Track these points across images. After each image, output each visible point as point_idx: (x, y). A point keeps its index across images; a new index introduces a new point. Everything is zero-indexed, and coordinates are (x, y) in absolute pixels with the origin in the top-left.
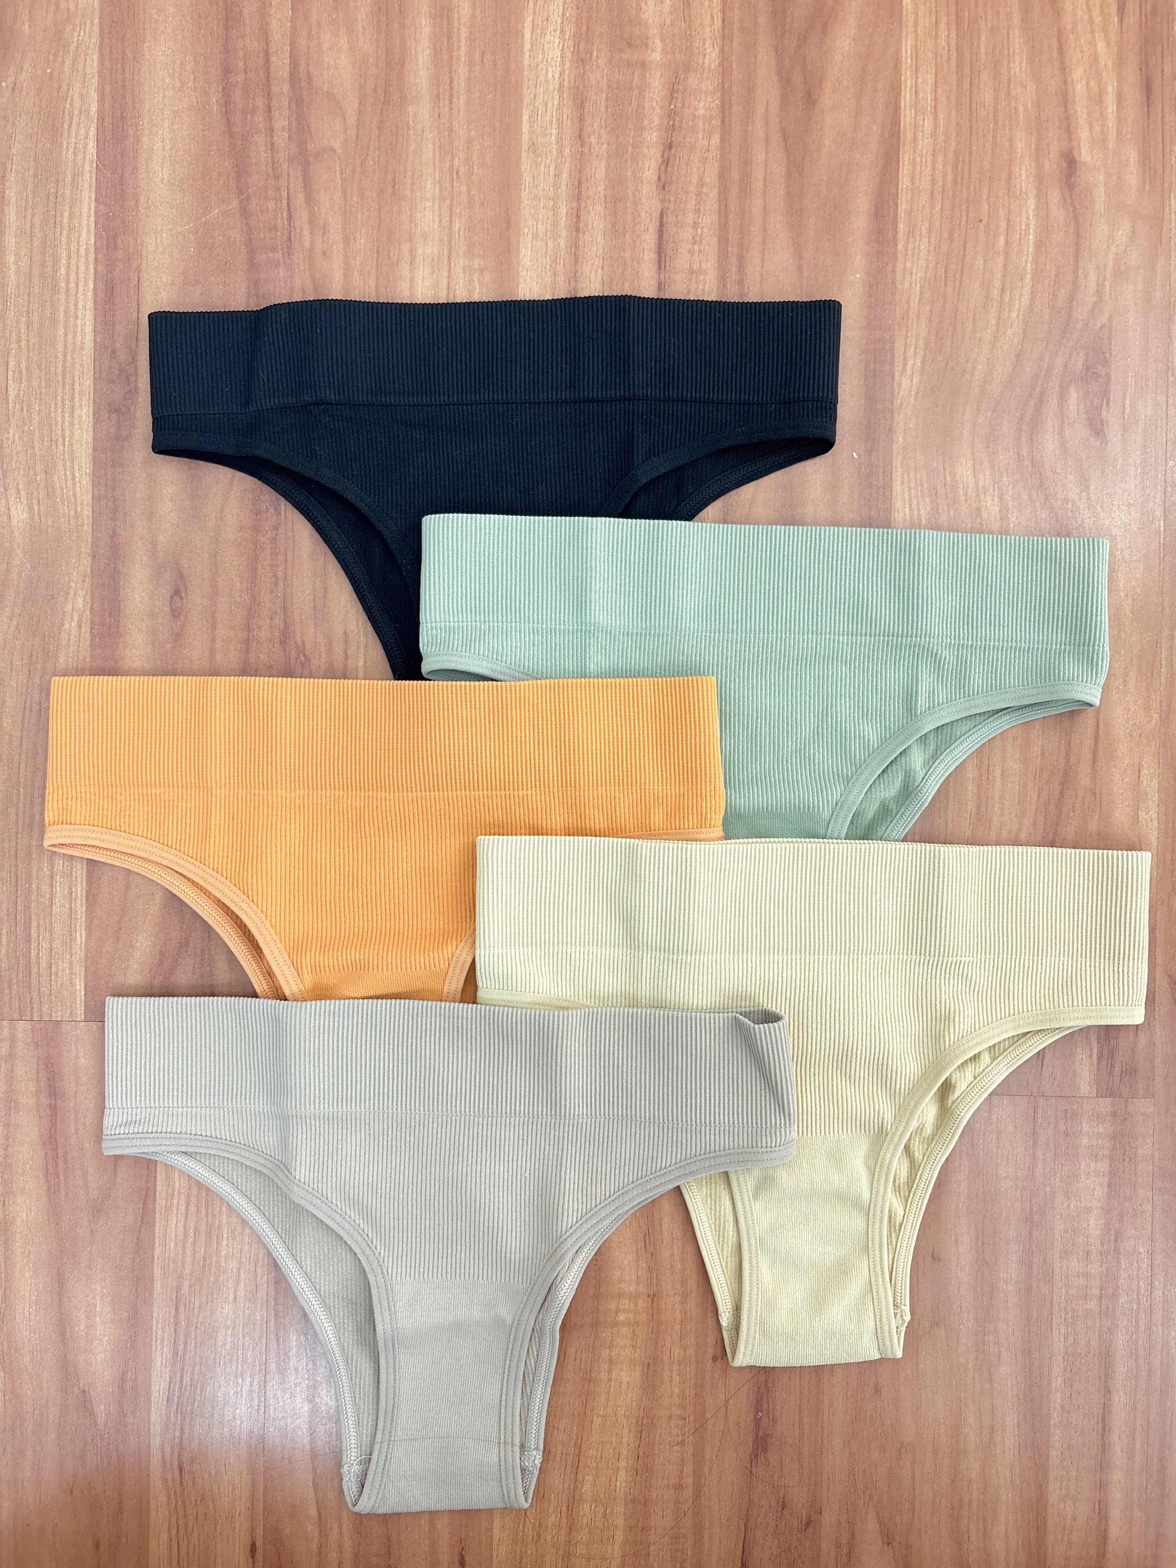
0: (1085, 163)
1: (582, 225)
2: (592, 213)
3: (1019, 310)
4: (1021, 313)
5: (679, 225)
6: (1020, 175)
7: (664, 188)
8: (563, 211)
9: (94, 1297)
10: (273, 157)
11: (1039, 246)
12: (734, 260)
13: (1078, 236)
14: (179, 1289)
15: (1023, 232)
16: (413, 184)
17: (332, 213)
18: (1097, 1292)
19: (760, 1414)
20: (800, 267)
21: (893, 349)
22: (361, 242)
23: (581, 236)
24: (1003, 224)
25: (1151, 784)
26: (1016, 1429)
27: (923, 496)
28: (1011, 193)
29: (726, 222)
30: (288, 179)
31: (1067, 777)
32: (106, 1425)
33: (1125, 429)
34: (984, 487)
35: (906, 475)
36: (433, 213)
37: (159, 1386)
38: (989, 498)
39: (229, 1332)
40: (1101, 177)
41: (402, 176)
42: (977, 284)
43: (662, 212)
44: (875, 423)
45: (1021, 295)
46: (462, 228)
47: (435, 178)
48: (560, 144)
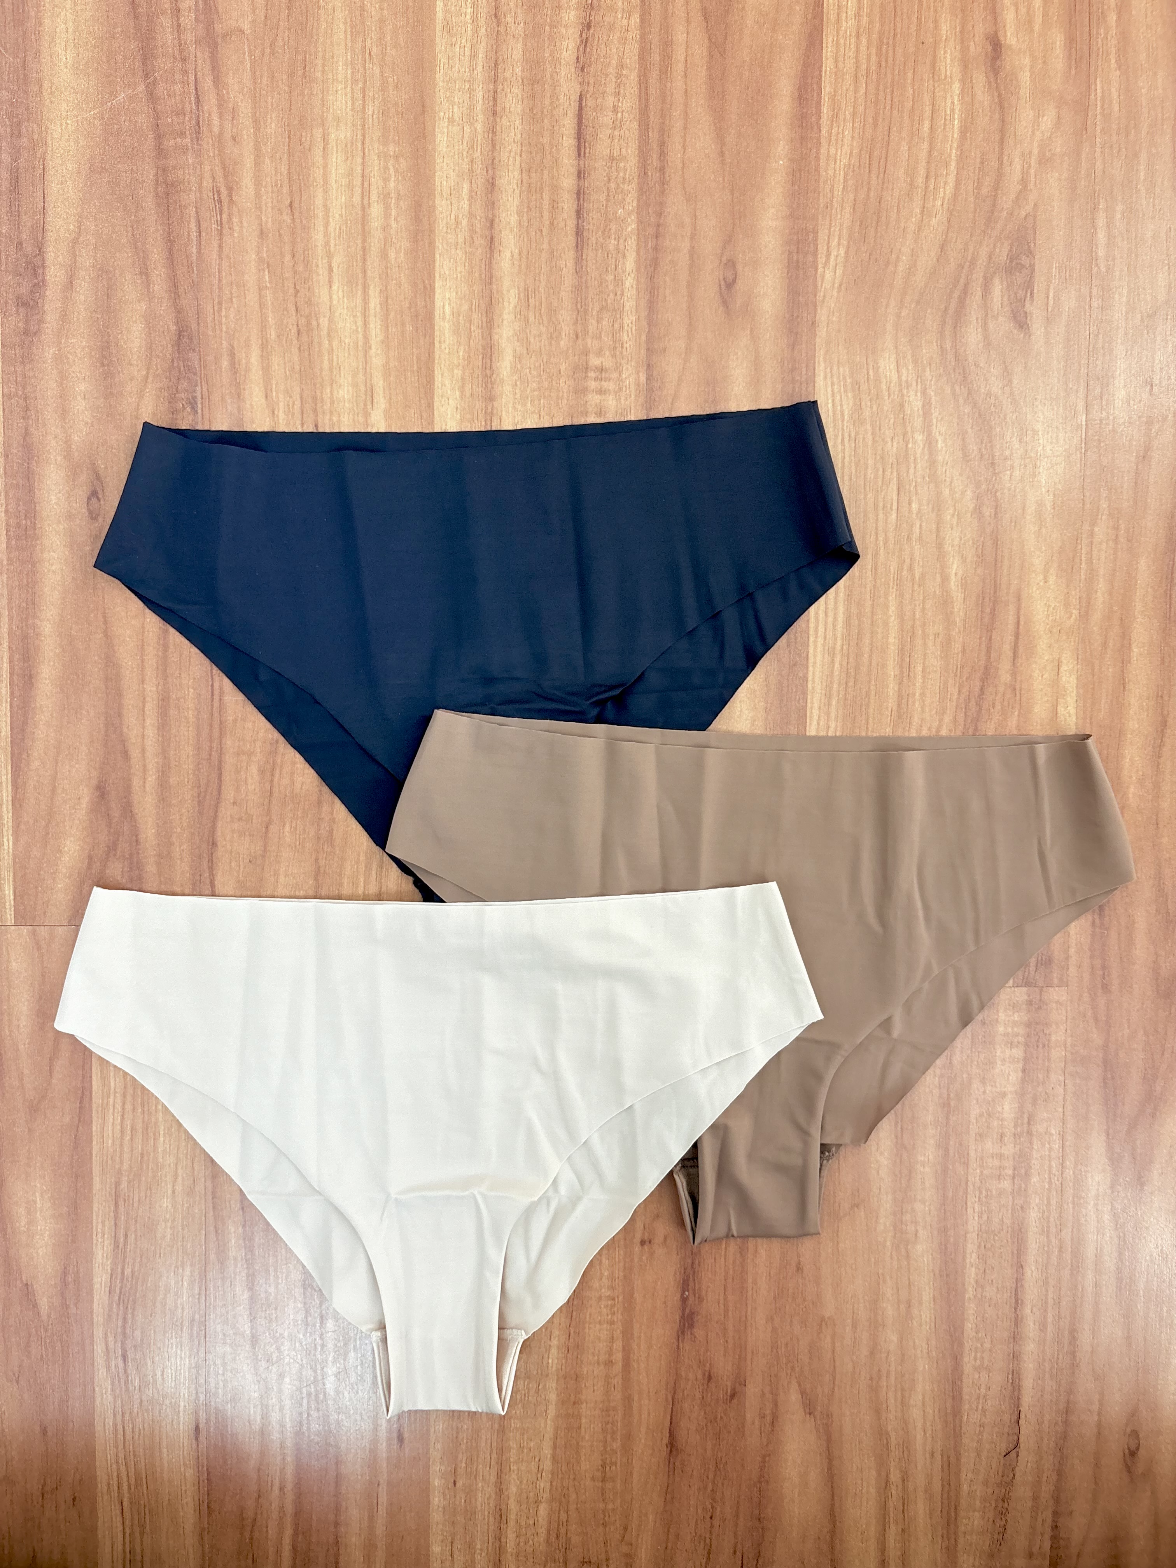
0: (1011, 46)
1: (499, 109)
2: (510, 96)
3: (944, 198)
4: (946, 201)
5: (599, 108)
6: (945, 58)
7: (582, 70)
8: (479, 94)
9: (34, 1194)
10: (179, 39)
11: (964, 131)
12: (655, 146)
13: (1003, 121)
14: (117, 1184)
15: (948, 118)
16: (324, 65)
17: (241, 97)
18: (1010, 1172)
19: (687, 1293)
20: (722, 154)
21: (816, 240)
22: (272, 127)
23: (498, 120)
24: (928, 109)
25: (1069, 680)
26: (932, 1303)
27: (845, 391)
28: (936, 78)
29: (646, 106)
30: (196, 61)
31: (988, 674)
32: (49, 1316)
33: (1048, 321)
34: (907, 381)
35: (828, 370)
36: (346, 95)
37: (101, 1278)
38: (912, 393)
39: (169, 1224)
40: (1027, 61)
41: (313, 57)
42: (902, 171)
43: (580, 96)
44: (798, 316)
45: (946, 183)
46: (376, 112)
47: (347, 59)
48: (476, 23)
